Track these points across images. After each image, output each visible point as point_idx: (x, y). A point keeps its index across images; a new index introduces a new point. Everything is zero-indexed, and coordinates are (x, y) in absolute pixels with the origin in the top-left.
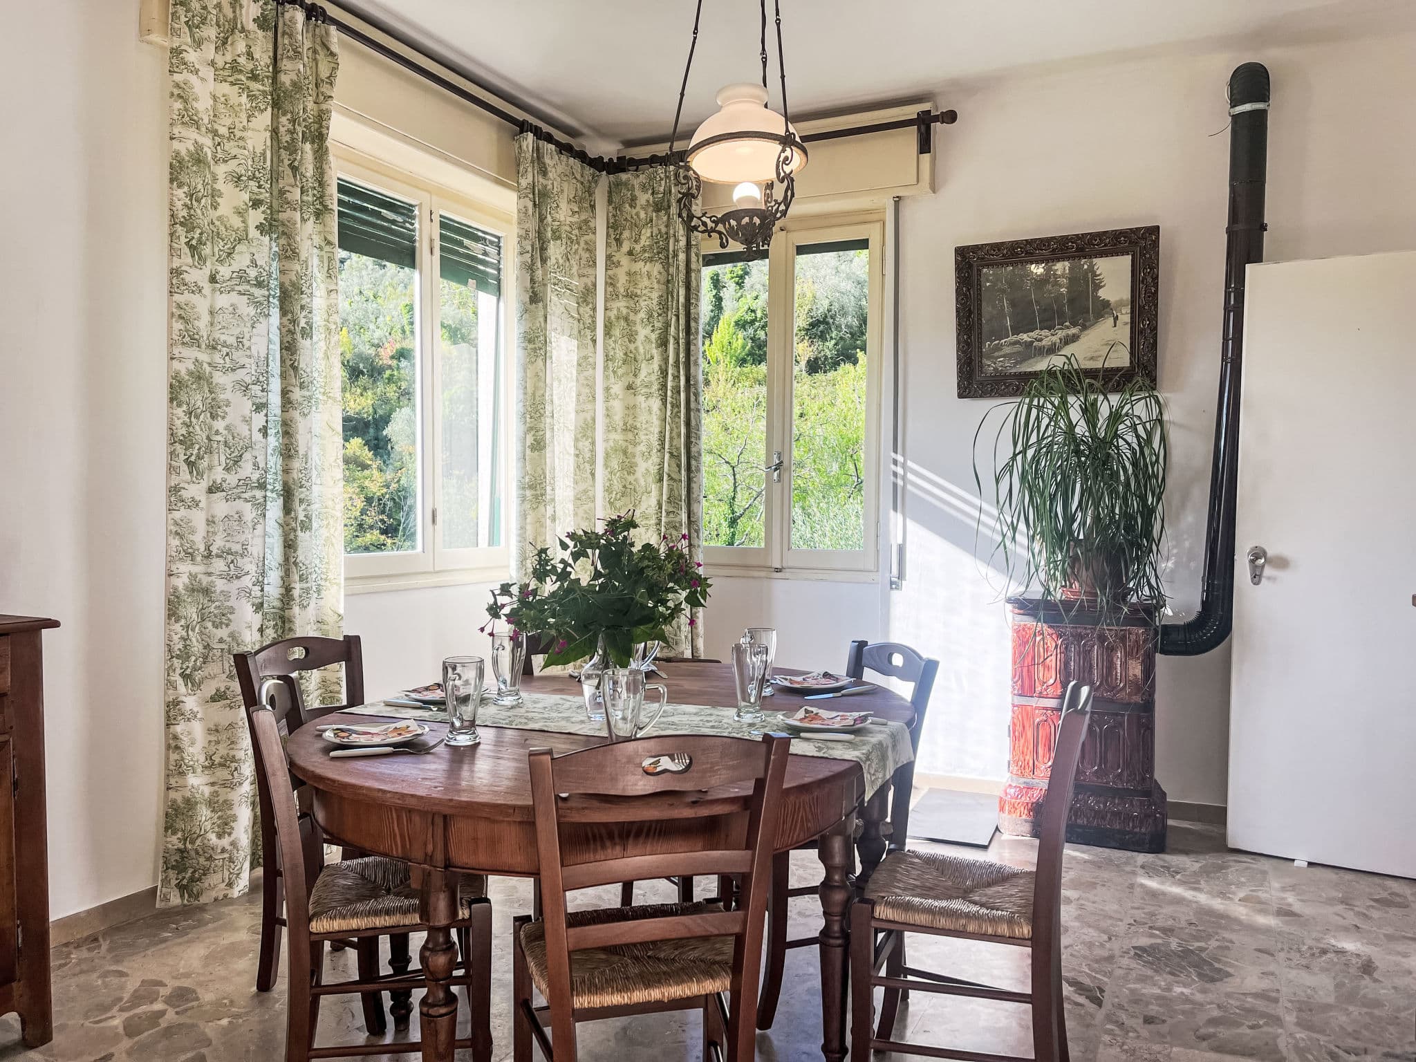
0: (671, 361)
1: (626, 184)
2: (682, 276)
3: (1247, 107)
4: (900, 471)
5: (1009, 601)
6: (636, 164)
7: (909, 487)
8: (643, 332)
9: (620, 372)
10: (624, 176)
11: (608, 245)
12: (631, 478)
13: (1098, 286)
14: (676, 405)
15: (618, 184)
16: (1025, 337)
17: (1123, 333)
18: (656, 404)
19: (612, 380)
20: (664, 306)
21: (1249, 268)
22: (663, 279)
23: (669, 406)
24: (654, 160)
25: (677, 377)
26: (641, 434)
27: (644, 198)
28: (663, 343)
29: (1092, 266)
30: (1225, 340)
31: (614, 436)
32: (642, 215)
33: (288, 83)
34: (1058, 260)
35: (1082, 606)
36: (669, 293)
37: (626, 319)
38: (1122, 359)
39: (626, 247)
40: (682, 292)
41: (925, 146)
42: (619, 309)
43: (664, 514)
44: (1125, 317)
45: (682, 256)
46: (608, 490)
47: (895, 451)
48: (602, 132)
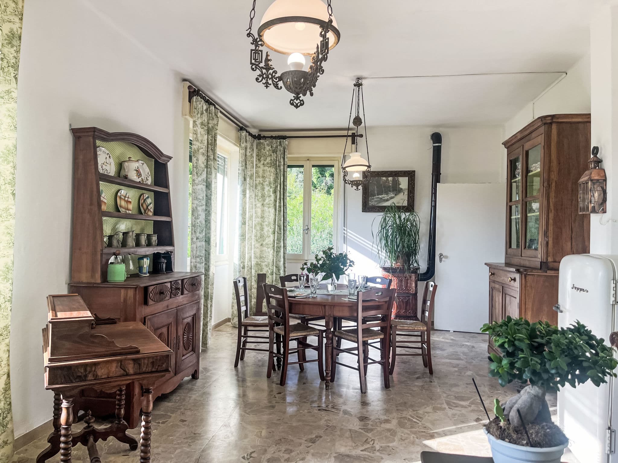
0: (278, 197)
1: (262, 143)
2: (282, 173)
3: (437, 145)
4: (346, 232)
5: (381, 268)
6: (265, 138)
7: (348, 237)
8: (267, 188)
9: (260, 200)
10: (262, 141)
11: (256, 161)
12: (262, 232)
13: (399, 184)
14: (280, 211)
15: (260, 143)
16: (380, 196)
17: (406, 197)
18: (272, 210)
19: (257, 202)
20: (275, 181)
21: (438, 184)
22: (275, 173)
23: (277, 211)
24: (272, 137)
25: (280, 203)
26: (266, 219)
27: (268, 148)
28: (275, 192)
29: (398, 179)
30: (432, 201)
31: (258, 219)
32: (267, 153)
33: (211, 127)
34: (390, 177)
35: (401, 269)
36: (277, 177)
37: (262, 184)
38: (405, 204)
39: (262, 162)
40: (282, 178)
41: (353, 142)
42: (260, 181)
43: (275, 243)
44: (406, 193)
45: (282, 167)
46: (256, 236)
47: (344, 227)
48: (254, 127)
